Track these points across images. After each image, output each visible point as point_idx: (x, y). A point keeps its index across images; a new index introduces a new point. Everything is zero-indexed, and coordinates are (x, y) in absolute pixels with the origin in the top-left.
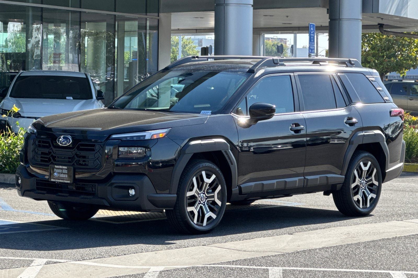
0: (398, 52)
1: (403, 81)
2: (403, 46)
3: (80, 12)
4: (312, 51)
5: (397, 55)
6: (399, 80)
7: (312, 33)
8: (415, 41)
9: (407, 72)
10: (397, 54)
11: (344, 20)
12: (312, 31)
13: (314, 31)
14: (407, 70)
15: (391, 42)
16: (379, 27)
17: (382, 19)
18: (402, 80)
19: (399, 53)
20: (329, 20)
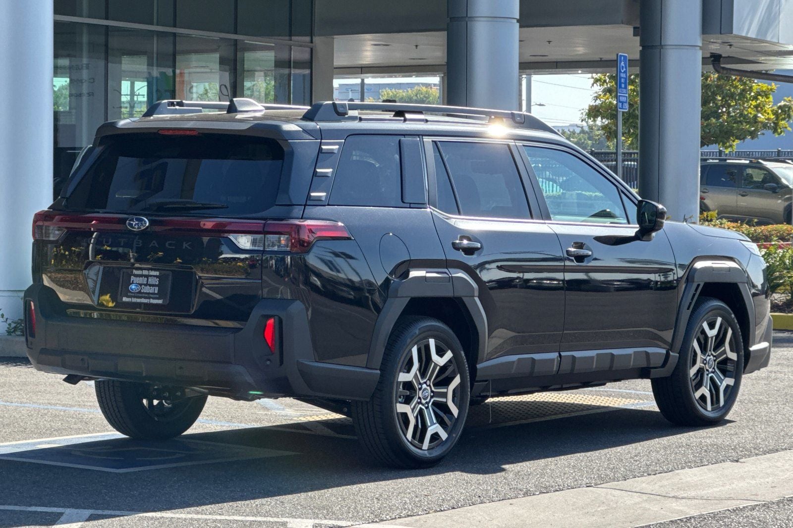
0: (723, 108)
1: (728, 161)
2: (732, 96)
3: (174, 35)
4: (622, 106)
5: (721, 113)
6: (720, 160)
7: (623, 71)
8: (754, 88)
9: (737, 144)
10: (720, 111)
11: (668, 47)
12: (623, 67)
13: (626, 68)
14: (737, 142)
15: (710, 91)
16: (713, 61)
17: (731, 45)
18: (726, 160)
19: (724, 110)
20: (641, 48)
